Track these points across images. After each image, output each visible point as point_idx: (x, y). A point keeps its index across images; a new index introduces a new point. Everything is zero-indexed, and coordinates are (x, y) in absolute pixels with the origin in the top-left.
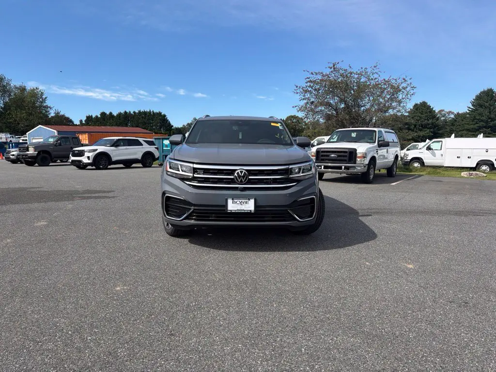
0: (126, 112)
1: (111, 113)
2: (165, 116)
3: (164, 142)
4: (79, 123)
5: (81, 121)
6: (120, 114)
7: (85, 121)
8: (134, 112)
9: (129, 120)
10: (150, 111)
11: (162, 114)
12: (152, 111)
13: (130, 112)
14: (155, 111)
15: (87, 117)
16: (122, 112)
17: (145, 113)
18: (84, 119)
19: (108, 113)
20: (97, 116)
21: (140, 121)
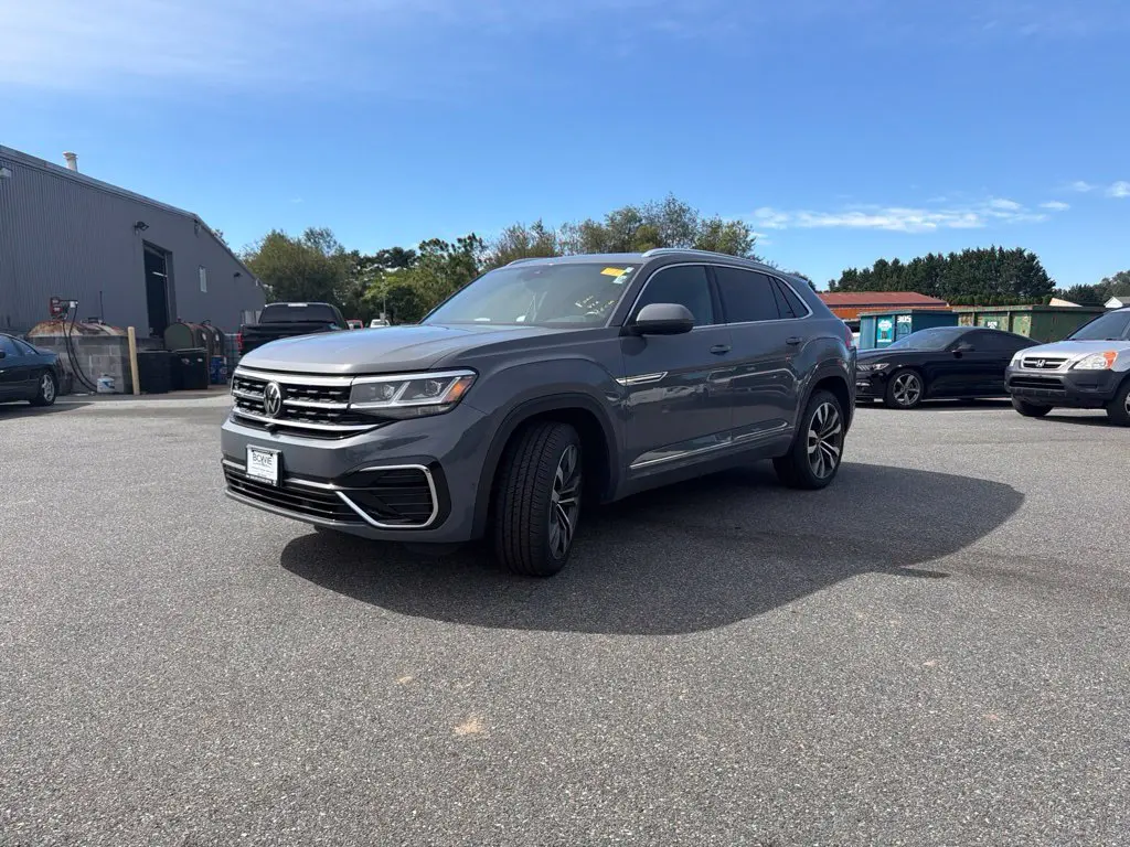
0: (931, 257)
1: (896, 262)
2: (1033, 258)
3: (880, 325)
4: (828, 288)
5: (832, 284)
6: (917, 262)
7: (840, 283)
8: (952, 256)
9: (937, 275)
10: (993, 249)
11: (1026, 254)
12: (997, 248)
13: (940, 256)
14: (1006, 248)
15: (844, 273)
16: (923, 256)
17: (980, 255)
18: (838, 277)
19: (890, 261)
20: (866, 271)
21: (965, 275)
